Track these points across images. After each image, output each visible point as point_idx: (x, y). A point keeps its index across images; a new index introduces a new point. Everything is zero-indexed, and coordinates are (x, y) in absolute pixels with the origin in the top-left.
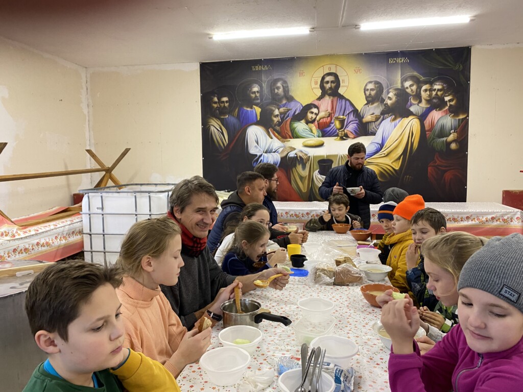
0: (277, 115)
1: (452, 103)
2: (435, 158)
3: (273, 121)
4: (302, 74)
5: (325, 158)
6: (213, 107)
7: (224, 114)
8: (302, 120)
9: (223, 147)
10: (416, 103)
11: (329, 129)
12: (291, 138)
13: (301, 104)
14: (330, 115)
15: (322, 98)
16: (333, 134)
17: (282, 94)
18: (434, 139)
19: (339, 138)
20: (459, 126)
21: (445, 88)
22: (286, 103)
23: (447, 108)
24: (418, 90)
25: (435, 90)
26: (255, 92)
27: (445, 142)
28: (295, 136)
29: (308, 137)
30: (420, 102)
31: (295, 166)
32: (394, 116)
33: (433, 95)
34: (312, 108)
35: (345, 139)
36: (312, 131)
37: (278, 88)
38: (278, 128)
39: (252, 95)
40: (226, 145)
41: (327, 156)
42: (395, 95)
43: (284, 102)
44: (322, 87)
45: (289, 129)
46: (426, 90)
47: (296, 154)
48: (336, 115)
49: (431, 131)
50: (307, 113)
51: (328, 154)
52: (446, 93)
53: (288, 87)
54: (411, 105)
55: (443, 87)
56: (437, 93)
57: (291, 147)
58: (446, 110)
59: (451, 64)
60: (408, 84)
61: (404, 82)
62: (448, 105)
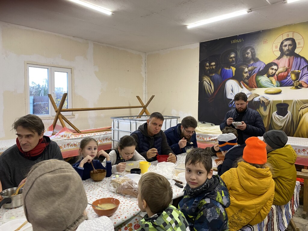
0: (247, 72)
3: (243, 76)
4: (265, 42)
5: (282, 102)
6: (206, 69)
7: (212, 73)
8: (264, 74)
9: (211, 94)
11: (286, 80)
12: (256, 88)
13: (264, 63)
14: (287, 70)
15: (281, 58)
16: (289, 84)
17: (251, 57)
19: (294, 87)
22: (253, 63)
26: (232, 58)
28: (259, 86)
29: (269, 87)
31: (259, 108)
34: (272, 66)
35: (299, 88)
36: (272, 83)
37: (248, 54)
38: (247, 81)
39: (230, 60)
40: (212, 92)
41: (284, 101)
43: (252, 62)
44: (281, 50)
45: (254, 81)
47: (259, 99)
48: (292, 70)
50: (268, 69)
51: (284, 100)
53: (255, 52)
57: (256, 94)
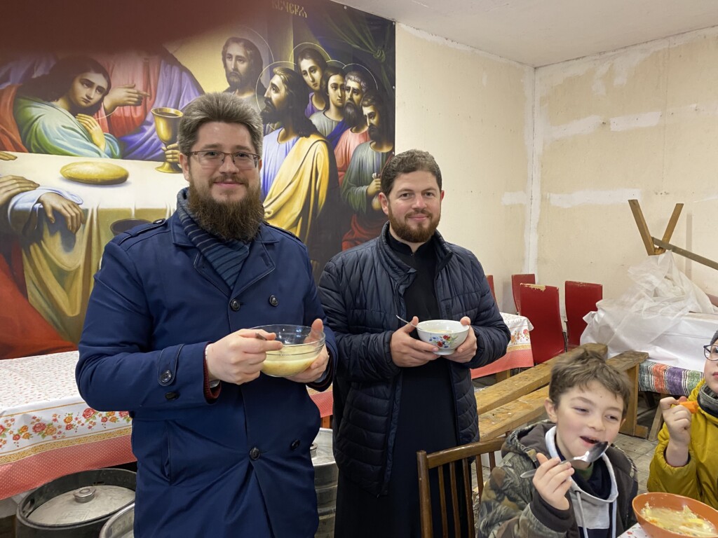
1: (374, 121)
2: (352, 224)
8: (56, 99)
10: (321, 109)
11: (139, 138)
14: (141, 100)
16: (152, 153)
18: (349, 187)
19: (167, 165)
20: (382, 167)
21: (364, 90)
23: (366, 129)
24: (324, 83)
25: (349, 89)
27: (365, 194)
29: (81, 155)
30: (327, 108)
32: (284, 130)
33: (347, 98)
36: (90, 138)
42: (284, 82)
46: (335, 86)
47: (39, 201)
49: (345, 171)
52: (364, 100)
54: (313, 111)
55: (361, 87)
56: (351, 96)
57: (23, 179)
58: (366, 132)
59: (370, 44)
60: (306, 64)
61: (300, 59)
62: (368, 125)
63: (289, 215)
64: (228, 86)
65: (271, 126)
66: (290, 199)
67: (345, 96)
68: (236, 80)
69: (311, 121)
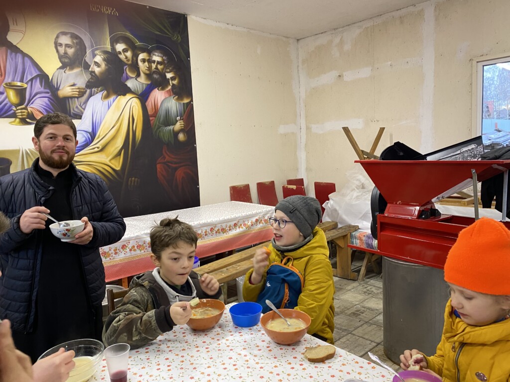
1: (175, 82)
2: (164, 152)
10: (134, 76)
18: (159, 127)
20: (184, 112)
21: (166, 62)
23: (170, 87)
24: (135, 59)
25: (154, 62)
27: (172, 131)
30: (138, 75)
32: (106, 92)
33: (153, 68)
35: (29, 123)
42: (104, 60)
46: (144, 61)
49: (155, 117)
52: (166, 68)
54: (128, 78)
55: (163, 60)
56: (156, 66)
58: (169, 90)
59: (168, 31)
60: (120, 47)
61: (115, 44)
62: (171, 85)
63: (113, 149)
64: (61, 65)
65: (96, 90)
66: (114, 138)
67: (152, 67)
68: (66, 60)
69: (126, 85)
